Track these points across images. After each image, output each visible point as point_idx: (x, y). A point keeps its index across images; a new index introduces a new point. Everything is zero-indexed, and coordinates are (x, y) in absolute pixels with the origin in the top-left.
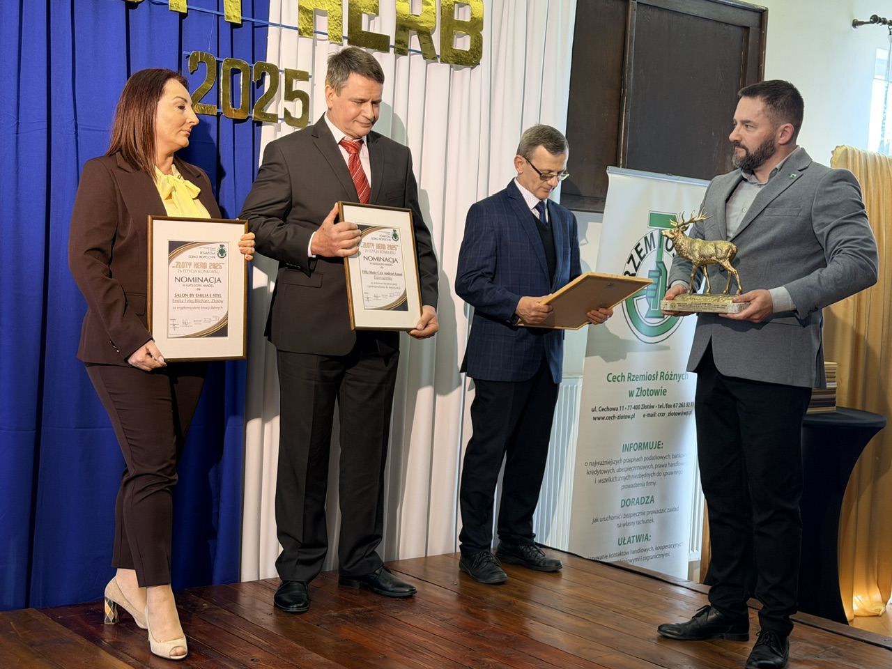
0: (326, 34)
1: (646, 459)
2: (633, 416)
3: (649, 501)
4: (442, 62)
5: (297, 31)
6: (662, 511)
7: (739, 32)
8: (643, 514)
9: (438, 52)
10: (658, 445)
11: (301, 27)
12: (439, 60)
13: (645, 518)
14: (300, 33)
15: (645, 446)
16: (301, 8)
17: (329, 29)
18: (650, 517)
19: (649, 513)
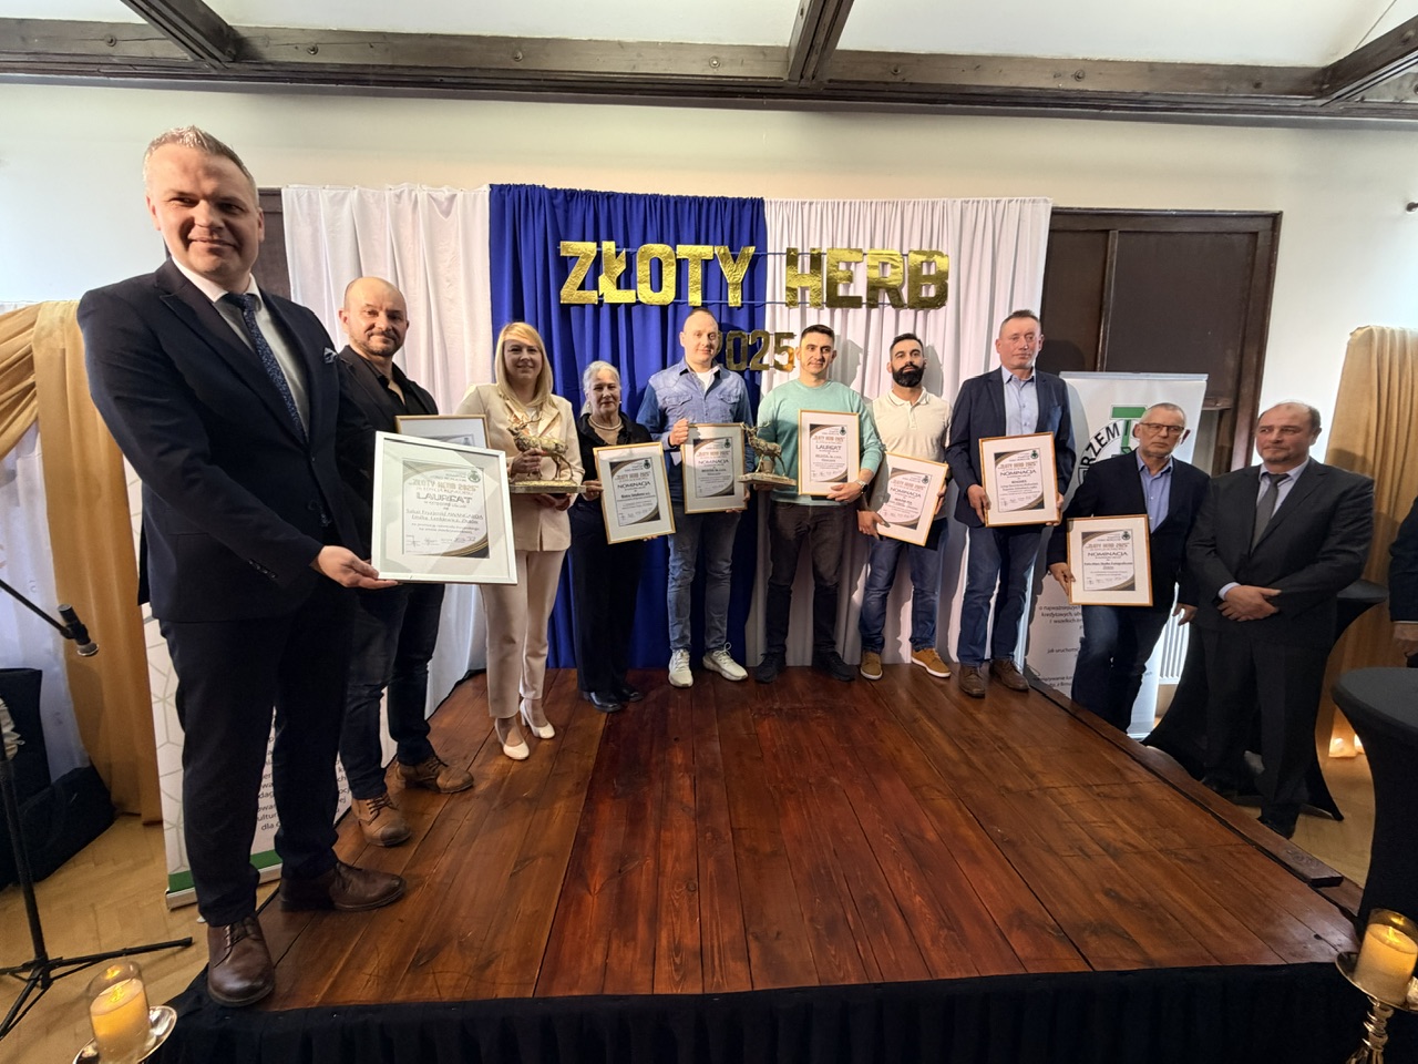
4: (911, 308)
5: (786, 305)
7: (1246, 239)
9: (906, 302)
12: (907, 306)
14: (790, 306)
16: (788, 288)
17: (812, 299)
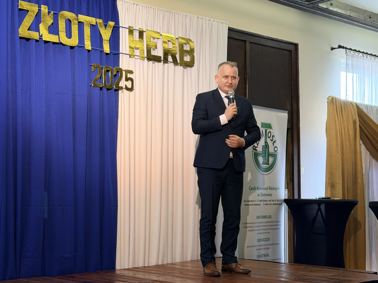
0: (139, 56)
1: (266, 222)
2: (260, 205)
3: (268, 240)
4: (180, 66)
5: (129, 56)
6: (273, 244)
7: (288, 53)
8: (266, 245)
9: (179, 62)
10: (270, 217)
11: (130, 54)
12: (179, 65)
13: (267, 247)
14: (130, 56)
15: (265, 217)
16: (130, 47)
17: (140, 54)
18: (268, 247)
19: (268, 245)
